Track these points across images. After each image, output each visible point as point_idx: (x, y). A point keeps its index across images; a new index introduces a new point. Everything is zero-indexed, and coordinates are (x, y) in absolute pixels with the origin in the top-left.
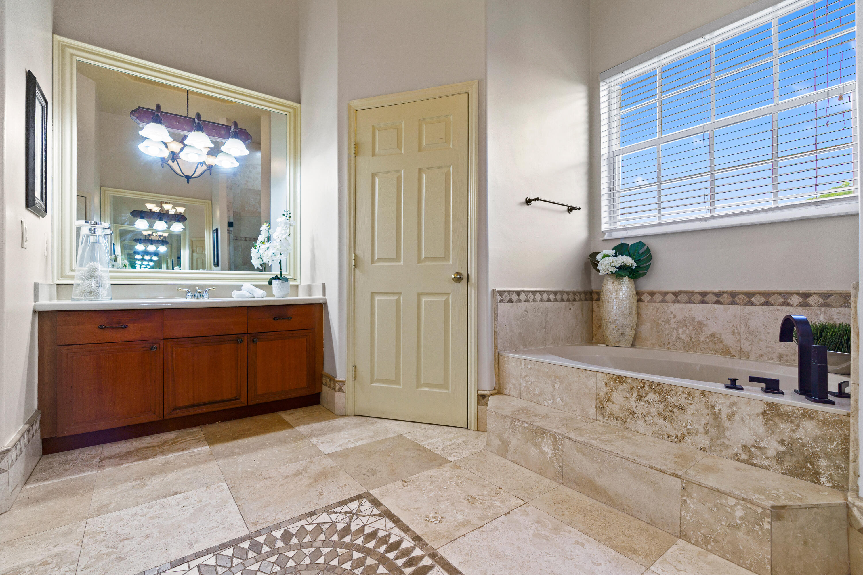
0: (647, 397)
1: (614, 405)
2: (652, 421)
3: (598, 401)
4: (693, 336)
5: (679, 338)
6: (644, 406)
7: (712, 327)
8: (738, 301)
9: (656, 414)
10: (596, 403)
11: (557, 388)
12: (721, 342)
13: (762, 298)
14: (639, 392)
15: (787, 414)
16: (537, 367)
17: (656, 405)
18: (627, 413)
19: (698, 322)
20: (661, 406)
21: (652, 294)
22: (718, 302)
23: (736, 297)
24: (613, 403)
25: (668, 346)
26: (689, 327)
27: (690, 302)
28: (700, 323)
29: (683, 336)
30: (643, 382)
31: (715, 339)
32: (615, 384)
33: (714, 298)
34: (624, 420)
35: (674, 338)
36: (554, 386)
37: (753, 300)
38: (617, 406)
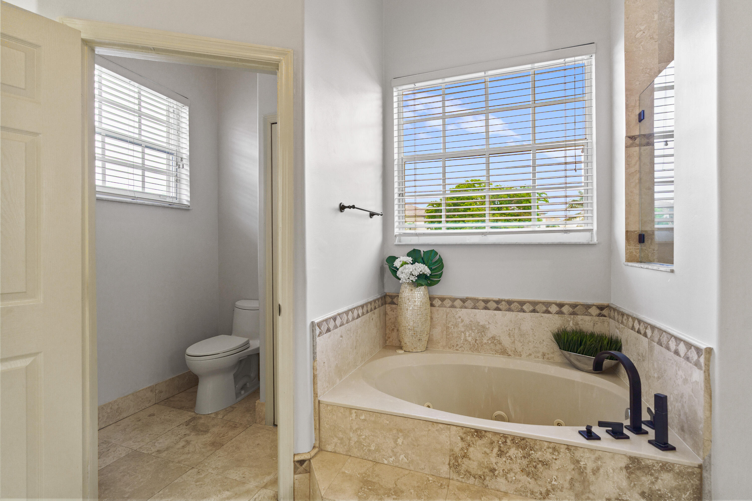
0: (510, 452)
1: (471, 462)
2: (514, 478)
3: (452, 458)
4: (477, 338)
5: (466, 341)
6: (505, 462)
7: (493, 331)
8: (513, 308)
9: (519, 470)
10: (450, 460)
11: (401, 444)
12: (500, 344)
13: (531, 306)
14: (500, 447)
15: (648, 467)
16: (373, 419)
17: (519, 461)
18: (487, 470)
19: (482, 326)
20: (525, 462)
21: (442, 299)
22: (498, 309)
23: (511, 304)
24: (470, 459)
25: (457, 348)
26: (475, 330)
27: (475, 308)
28: (483, 327)
29: (470, 339)
30: (505, 436)
31: (496, 341)
32: (473, 439)
33: (495, 305)
34: (483, 477)
35: (462, 341)
36: (395, 441)
37: (525, 307)
38: (475, 463)
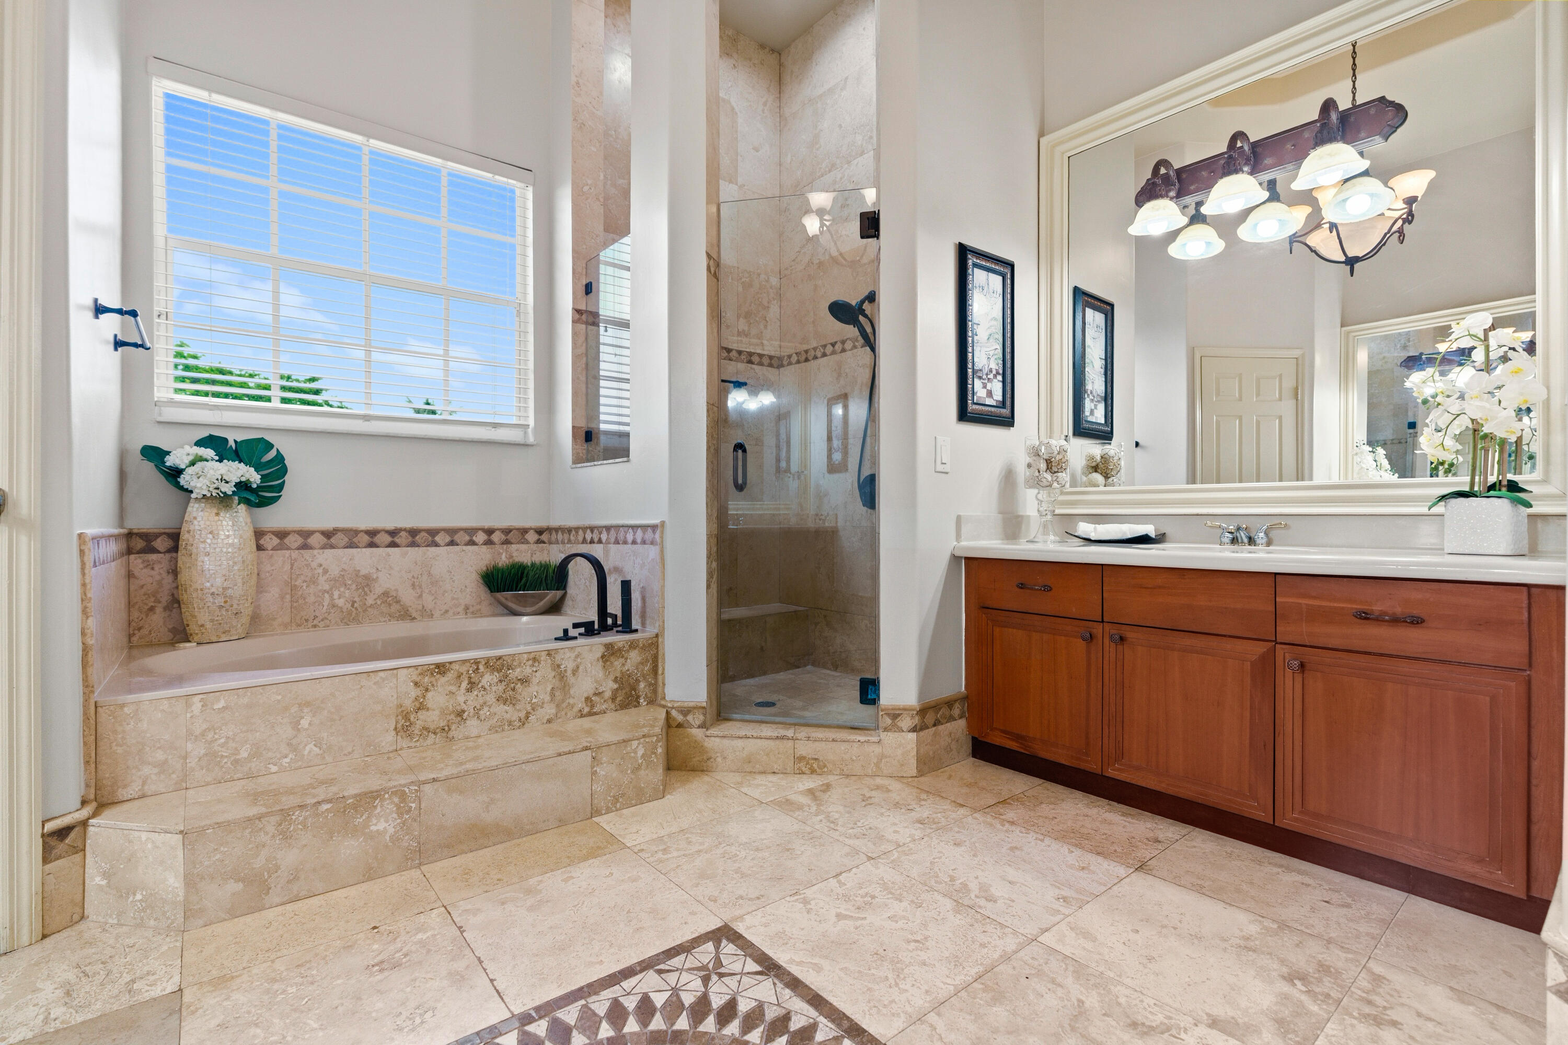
0: (483, 681)
1: (430, 712)
2: (488, 713)
3: (400, 717)
4: (356, 599)
5: (334, 606)
6: (477, 696)
7: (385, 582)
8: (419, 541)
9: (494, 700)
10: (397, 722)
11: (307, 726)
12: (398, 602)
13: (447, 536)
14: (470, 678)
15: (620, 650)
17: (494, 688)
18: (453, 716)
19: (364, 576)
20: (501, 687)
21: (282, 535)
22: (393, 545)
23: (416, 535)
24: (428, 709)
25: (315, 622)
26: (350, 585)
27: (351, 545)
28: (367, 577)
29: (341, 603)
30: (476, 662)
31: (390, 599)
32: (433, 679)
33: (388, 539)
34: (446, 728)
35: (325, 607)
36: (296, 725)
37: (437, 539)
38: (435, 712)
